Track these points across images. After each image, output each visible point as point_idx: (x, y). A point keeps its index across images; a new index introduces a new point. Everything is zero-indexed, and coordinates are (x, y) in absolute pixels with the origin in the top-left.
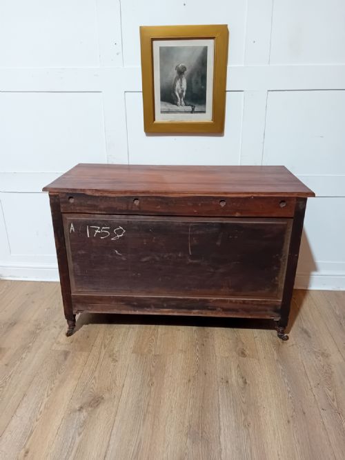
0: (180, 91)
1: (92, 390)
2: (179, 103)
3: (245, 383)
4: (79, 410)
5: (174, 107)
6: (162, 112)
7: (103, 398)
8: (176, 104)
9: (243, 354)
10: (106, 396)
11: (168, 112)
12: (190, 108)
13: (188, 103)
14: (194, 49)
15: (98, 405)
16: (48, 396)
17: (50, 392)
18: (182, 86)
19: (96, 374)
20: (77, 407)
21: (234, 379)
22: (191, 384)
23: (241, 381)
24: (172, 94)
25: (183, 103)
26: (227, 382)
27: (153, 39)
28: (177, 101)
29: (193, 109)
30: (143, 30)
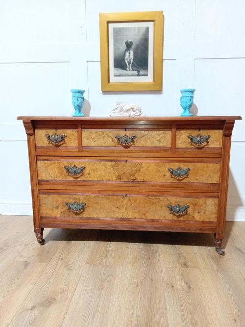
0: (129, 60)
1: (45, 293)
2: (128, 68)
3: (189, 287)
4: (31, 309)
5: (124, 72)
6: (115, 76)
7: (55, 300)
8: (126, 70)
9: (186, 265)
10: (59, 298)
11: (120, 76)
12: (136, 72)
13: (134, 68)
14: (139, 29)
15: (49, 305)
16: (3, 297)
17: (6, 294)
18: (130, 56)
19: (51, 280)
20: (30, 306)
21: (179, 283)
22: (138, 288)
23: (185, 286)
24: (123, 62)
25: (131, 69)
26: (173, 287)
27: (109, 22)
28: (126, 67)
29: (139, 73)
30: (101, 16)
